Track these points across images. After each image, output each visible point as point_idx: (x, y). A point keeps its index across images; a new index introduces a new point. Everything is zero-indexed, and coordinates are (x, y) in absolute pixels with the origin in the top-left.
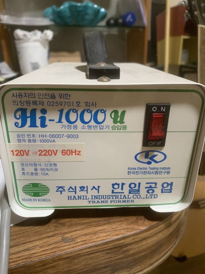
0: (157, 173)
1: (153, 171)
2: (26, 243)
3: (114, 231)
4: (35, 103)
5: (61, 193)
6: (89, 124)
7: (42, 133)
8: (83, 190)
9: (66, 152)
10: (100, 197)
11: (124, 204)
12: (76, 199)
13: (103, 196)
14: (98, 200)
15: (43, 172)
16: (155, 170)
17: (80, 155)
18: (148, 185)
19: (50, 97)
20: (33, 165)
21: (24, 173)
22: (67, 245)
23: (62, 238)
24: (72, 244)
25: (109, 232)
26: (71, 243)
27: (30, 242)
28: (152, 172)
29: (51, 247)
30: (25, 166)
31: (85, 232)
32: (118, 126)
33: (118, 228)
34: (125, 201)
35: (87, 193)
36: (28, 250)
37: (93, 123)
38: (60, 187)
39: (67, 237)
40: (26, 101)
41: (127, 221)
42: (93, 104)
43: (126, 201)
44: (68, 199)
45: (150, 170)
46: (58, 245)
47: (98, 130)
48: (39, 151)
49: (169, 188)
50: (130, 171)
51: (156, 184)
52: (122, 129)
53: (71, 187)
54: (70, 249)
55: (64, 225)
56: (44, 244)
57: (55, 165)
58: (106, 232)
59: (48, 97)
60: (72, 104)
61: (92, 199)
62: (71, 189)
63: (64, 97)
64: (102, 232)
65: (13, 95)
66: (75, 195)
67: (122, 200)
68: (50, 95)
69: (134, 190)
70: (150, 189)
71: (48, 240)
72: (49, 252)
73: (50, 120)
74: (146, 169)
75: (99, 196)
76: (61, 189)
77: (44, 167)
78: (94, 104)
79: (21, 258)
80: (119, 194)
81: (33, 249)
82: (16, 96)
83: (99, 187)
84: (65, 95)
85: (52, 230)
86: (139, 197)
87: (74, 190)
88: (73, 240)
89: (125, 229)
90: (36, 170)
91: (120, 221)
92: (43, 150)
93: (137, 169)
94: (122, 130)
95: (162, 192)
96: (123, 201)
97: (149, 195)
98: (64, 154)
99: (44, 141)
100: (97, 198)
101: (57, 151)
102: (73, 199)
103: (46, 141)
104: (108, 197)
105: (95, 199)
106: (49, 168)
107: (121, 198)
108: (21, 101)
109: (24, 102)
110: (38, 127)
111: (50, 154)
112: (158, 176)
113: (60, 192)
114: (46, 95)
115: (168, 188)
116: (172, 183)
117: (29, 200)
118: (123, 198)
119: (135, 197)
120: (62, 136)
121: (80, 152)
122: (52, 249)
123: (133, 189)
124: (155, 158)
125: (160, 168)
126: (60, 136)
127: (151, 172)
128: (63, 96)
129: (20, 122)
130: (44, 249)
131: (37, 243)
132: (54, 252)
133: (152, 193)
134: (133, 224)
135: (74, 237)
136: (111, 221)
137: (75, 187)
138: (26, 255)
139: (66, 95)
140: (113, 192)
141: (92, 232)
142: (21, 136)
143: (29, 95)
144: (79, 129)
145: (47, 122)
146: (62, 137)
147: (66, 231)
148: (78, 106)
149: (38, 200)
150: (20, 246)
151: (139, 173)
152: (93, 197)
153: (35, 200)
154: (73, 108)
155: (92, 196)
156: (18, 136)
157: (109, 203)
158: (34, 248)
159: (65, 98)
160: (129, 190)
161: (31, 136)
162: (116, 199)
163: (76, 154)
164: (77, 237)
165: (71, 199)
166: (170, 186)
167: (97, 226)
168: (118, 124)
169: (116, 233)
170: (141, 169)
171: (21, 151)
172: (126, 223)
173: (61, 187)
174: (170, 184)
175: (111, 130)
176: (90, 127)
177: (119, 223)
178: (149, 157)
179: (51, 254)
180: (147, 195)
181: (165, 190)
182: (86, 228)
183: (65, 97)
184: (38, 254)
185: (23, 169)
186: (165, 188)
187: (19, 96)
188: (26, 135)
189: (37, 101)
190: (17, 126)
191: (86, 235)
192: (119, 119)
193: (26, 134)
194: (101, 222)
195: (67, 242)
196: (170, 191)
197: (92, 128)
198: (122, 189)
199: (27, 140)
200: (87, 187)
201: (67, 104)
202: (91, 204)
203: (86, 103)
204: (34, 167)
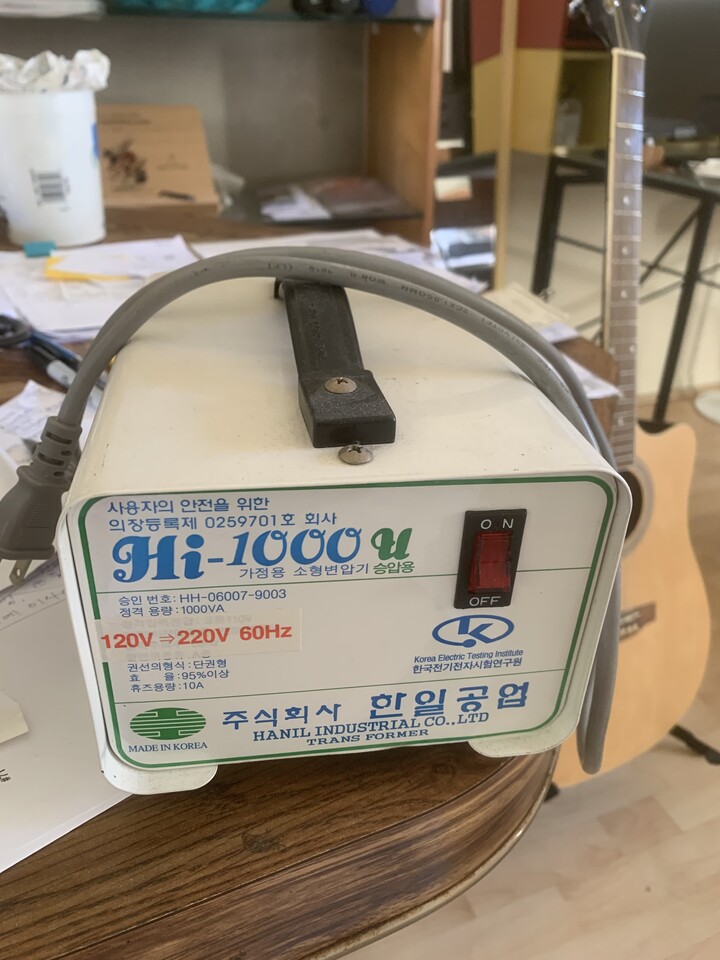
0: (487, 665)
1: (479, 660)
2: (151, 860)
3: (377, 811)
4: (171, 523)
5: (237, 728)
6: (316, 564)
7: (190, 592)
8: (294, 717)
9: (251, 631)
10: (340, 729)
11: (402, 739)
12: (276, 738)
13: (348, 726)
14: (333, 735)
15: (188, 681)
16: (484, 660)
17: (290, 636)
18: (466, 694)
19: (213, 508)
20: (163, 667)
21: (136, 688)
22: (260, 859)
23: (245, 840)
24: (274, 854)
25: (363, 813)
26: (270, 852)
27: (162, 857)
28: (477, 664)
29: (220, 866)
30: (139, 670)
31: (303, 819)
32: (391, 566)
33: (387, 802)
34: (405, 733)
35: (306, 722)
36: (160, 881)
37: (325, 561)
38: (233, 714)
39: (256, 836)
40: (147, 521)
41: (410, 778)
42: (326, 517)
43: (408, 734)
44: (256, 740)
45: (471, 659)
46: (237, 860)
47: (340, 575)
48: (180, 634)
49: (518, 695)
50: (419, 664)
51: (485, 689)
52: (401, 570)
53: (262, 712)
54: (269, 870)
55: (243, 801)
56: (199, 861)
57: (222, 663)
58: (356, 815)
59: (208, 508)
60: (271, 520)
61: (319, 734)
62: (262, 715)
63: (250, 506)
64: (346, 816)
65: (112, 507)
66: (273, 728)
67: (396, 732)
68: (214, 502)
69: (430, 706)
70: (471, 702)
71: (208, 847)
72: (217, 881)
73: (210, 561)
74: (461, 657)
75: (337, 726)
76: (236, 718)
77: (193, 669)
78: (330, 517)
79: (146, 905)
80: (389, 720)
81: (174, 876)
82: (118, 509)
83: (336, 706)
84: (253, 501)
85: (214, 818)
86: (440, 721)
87: (272, 718)
88: (273, 842)
89: (404, 802)
90: (170, 677)
91: (390, 780)
92: (189, 632)
93: (437, 659)
94: (401, 574)
95: (500, 706)
96: (399, 733)
97: (466, 715)
98: (246, 636)
99: (193, 609)
100: (331, 733)
101: (227, 630)
102: (269, 738)
103: (200, 609)
104: (363, 727)
105: (325, 734)
106: (205, 670)
107: (394, 728)
108: (132, 521)
109: (141, 522)
110: (178, 578)
111: (209, 638)
112: (492, 671)
113: (233, 724)
114: (202, 503)
115: (515, 696)
116: (526, 685)
117: (149, 748)
118: (400, 727)
119: (430, 722)
120: (242, 595)
121: (289, 629)
122: (223, 872)
123: (427, 704)
124: (484, 633)
125: (497, 654)
126: (236, 594)
127: (474, 664)
128: (248, 504)
129: (128, 568)
130: (202, 875)
131: (181, 858)
132: (229, 881)
133: (474, 710)
134: (424, 787)
135: (274, 834)
136: (365, 781)
137: (275, 711)
138: (158, 895)
139: (255, 500)
140: (373, 715)
141: (319, 816)
142: (131, 602)
143: (155, 506)
144: (289, 576)
145: (203, 566)
146: (241, 597)
147: (252, 818)
148: (288, 524)
149: (172, 747)
150: (137, 872)
151: (444, 667)
152: (322, 731)
153: (164, 747)
154: (273, 529)
155: (319, 728)
156: (123, 601)
157: (363, 742)
158: (174, 872)
159: (253, 507)
160: (416, 708)
161: (160, 599)
162: (381, 729)
163: (277, 636)
164: (282, 835)
165: (262, 739)
166: (520, 691)
167: (331, 798)
168: (393, 560)
169: (384, 817)
170: (447, 658)
171: (129, 635)
172: (407, 784)
173: (237, 714)
174: (520, 688)
175: (372, 573)
176: (317, 571)
177: (388, 787)
178: (470, 631)
179: (221, 887)
180: (461, 716)
181: (506, 701)
182: (302, 805)
183: (253, 505)
184: (188, 891)
185: (134, 678)
186: (507, 696)
187: (129, 509)
188: (144, 599)
189: (177, 519)
190: (121, 579)
191: (305, 826)
192: (393, 549)
193: (144, 596)
194: (340, 785)
195: (260, 851)
196: (522, 702)
197: (324, 572)
198: (398, 707)
199: (146, 612)
200: (306, 708)
201: (257, 520)
202: (316, 747)
203: (310, 517)
204: (164, 671)
